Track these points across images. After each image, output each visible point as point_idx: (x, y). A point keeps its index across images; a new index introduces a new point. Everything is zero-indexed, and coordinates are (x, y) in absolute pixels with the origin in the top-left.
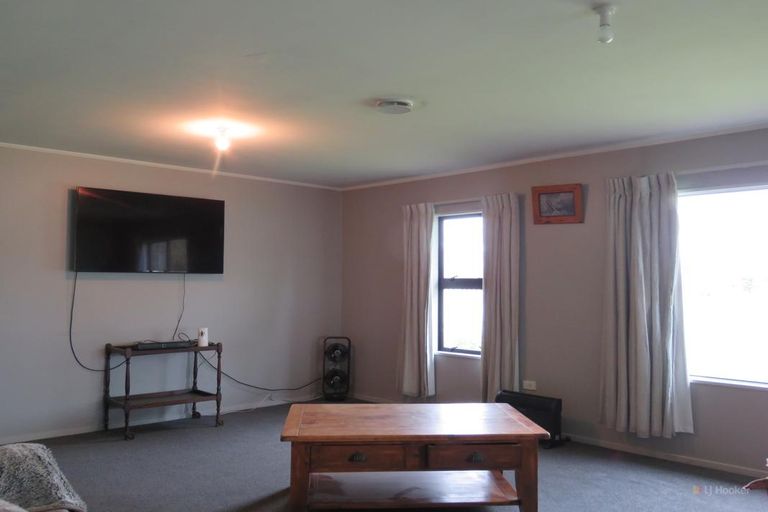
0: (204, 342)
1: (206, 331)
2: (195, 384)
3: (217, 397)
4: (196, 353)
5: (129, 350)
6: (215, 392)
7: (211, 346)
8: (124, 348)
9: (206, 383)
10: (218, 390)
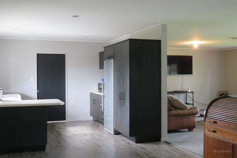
0: (189, 91)
1: (189, 88)
2: (186, 102)
3: (193, 104)
4: (186, 94)
5: (173, 92)
6: (192, 103)
7: (191, 92)
8: (172, 92)
9: (190, 101)
10: (193, 103)
